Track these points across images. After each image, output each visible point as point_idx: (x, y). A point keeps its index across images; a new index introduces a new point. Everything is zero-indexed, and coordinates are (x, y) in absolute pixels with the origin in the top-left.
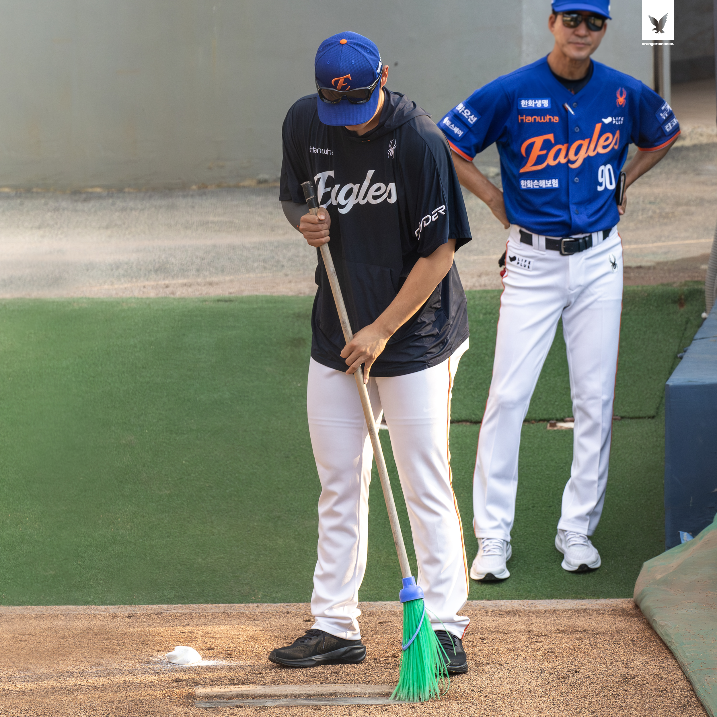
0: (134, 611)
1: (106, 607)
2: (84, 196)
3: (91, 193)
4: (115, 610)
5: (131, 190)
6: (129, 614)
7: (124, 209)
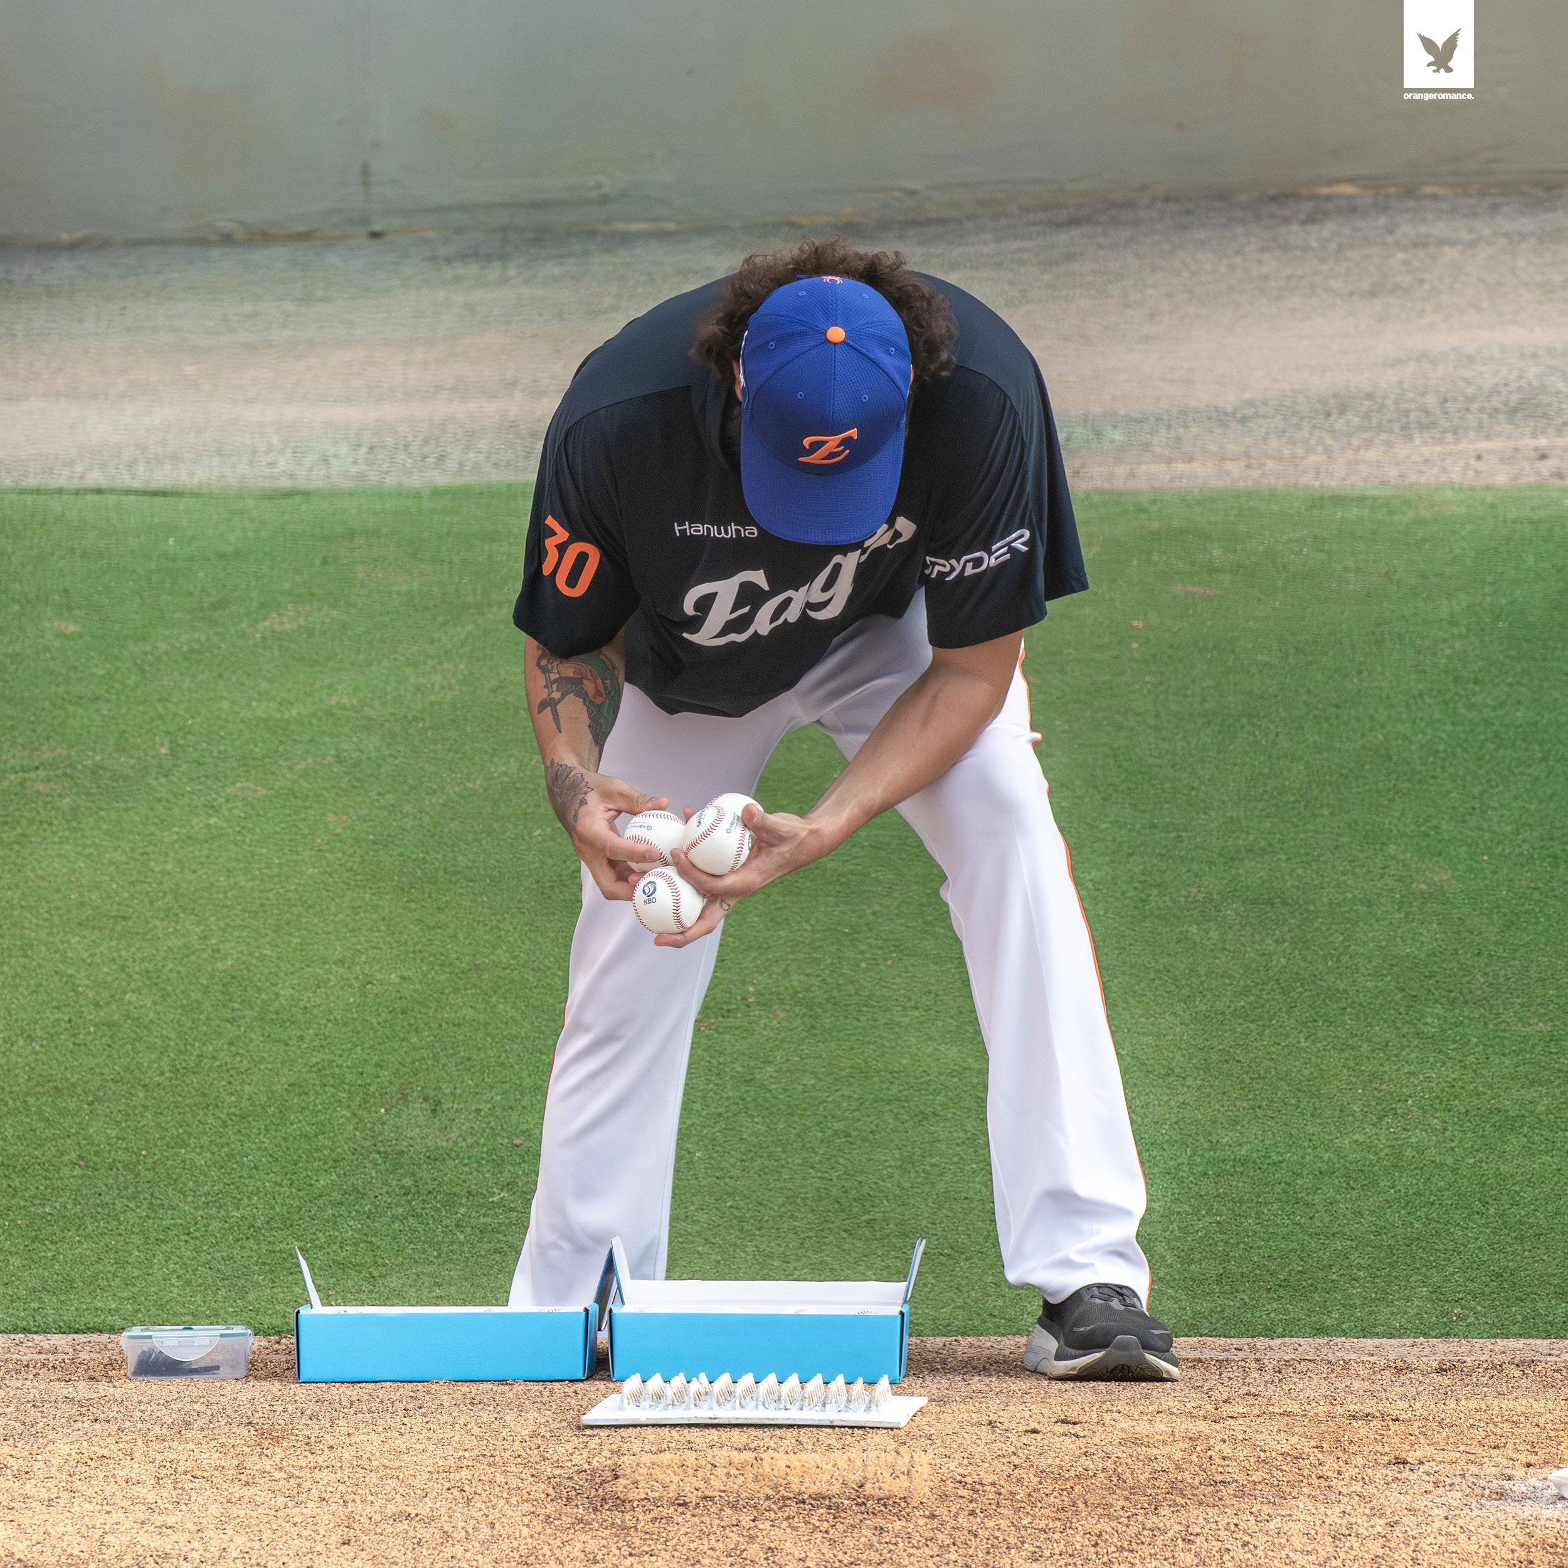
0: (1456, 1354)
1: (1376, 1341)
2: (1308, 206)
3: (1328, 198)
4: (1403, 1351)
5: (1440, 191)
6: (1441, 1362)
7: (1420, 244)
